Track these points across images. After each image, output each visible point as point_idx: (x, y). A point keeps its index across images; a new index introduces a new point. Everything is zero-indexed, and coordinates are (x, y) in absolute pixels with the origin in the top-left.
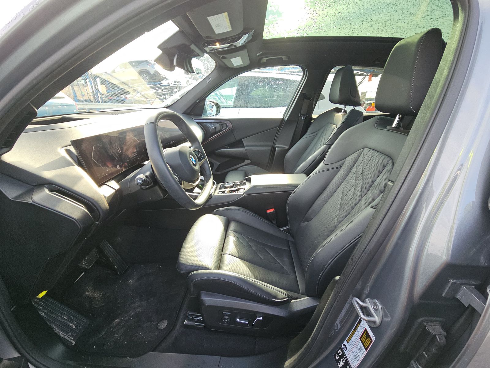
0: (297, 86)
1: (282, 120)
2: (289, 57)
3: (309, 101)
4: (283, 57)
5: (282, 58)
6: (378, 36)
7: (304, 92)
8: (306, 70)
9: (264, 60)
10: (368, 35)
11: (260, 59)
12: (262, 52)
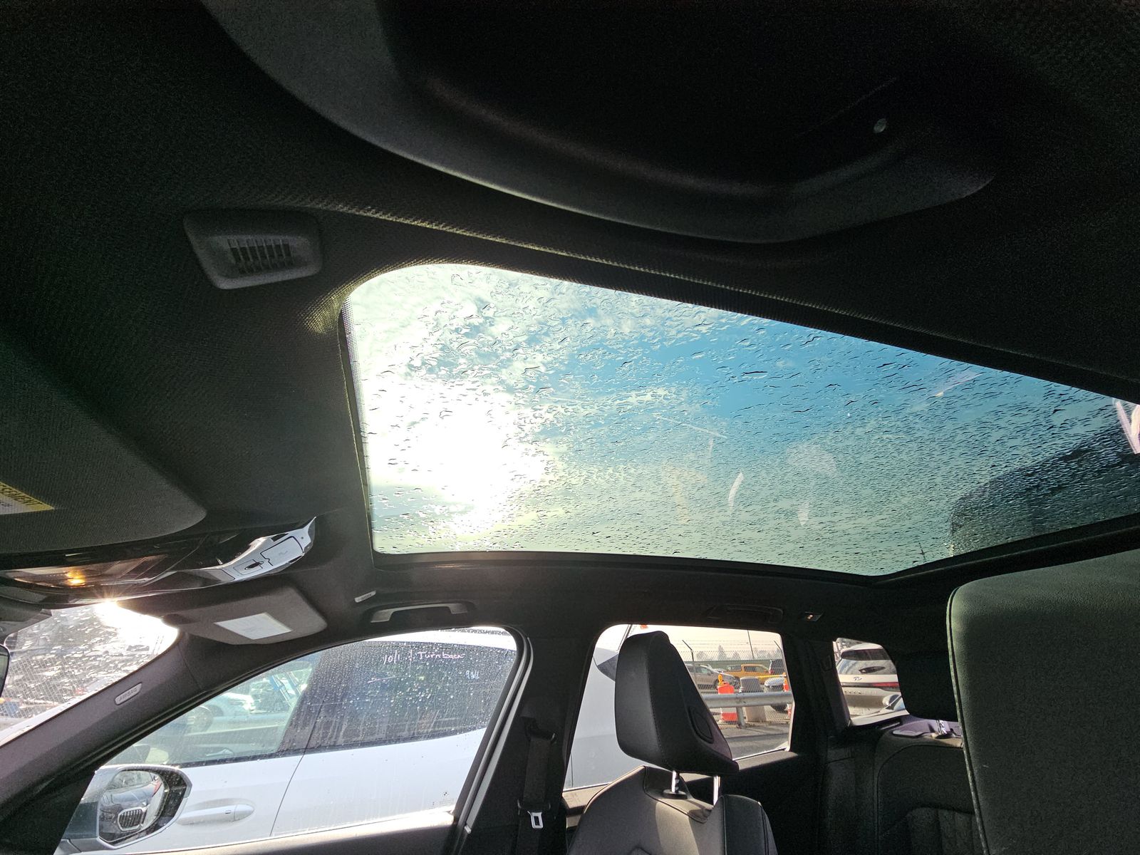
0: (501, 690)
1: (454, 830)
2: (470, 606)
3: (549, 741)
4: (452, 606)
5: (447, 608)
6: (697, 557)
7: (526, 714)
8: (527, 640)
9: (386, 615)
10: (676, 555)
11: (370, 613)
12: (373, 593)
